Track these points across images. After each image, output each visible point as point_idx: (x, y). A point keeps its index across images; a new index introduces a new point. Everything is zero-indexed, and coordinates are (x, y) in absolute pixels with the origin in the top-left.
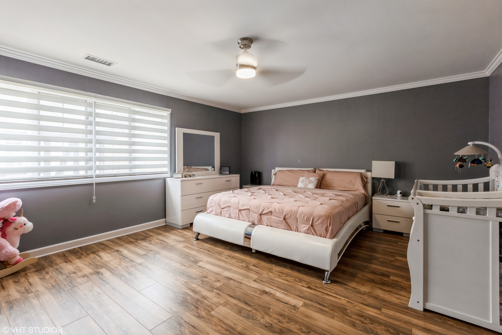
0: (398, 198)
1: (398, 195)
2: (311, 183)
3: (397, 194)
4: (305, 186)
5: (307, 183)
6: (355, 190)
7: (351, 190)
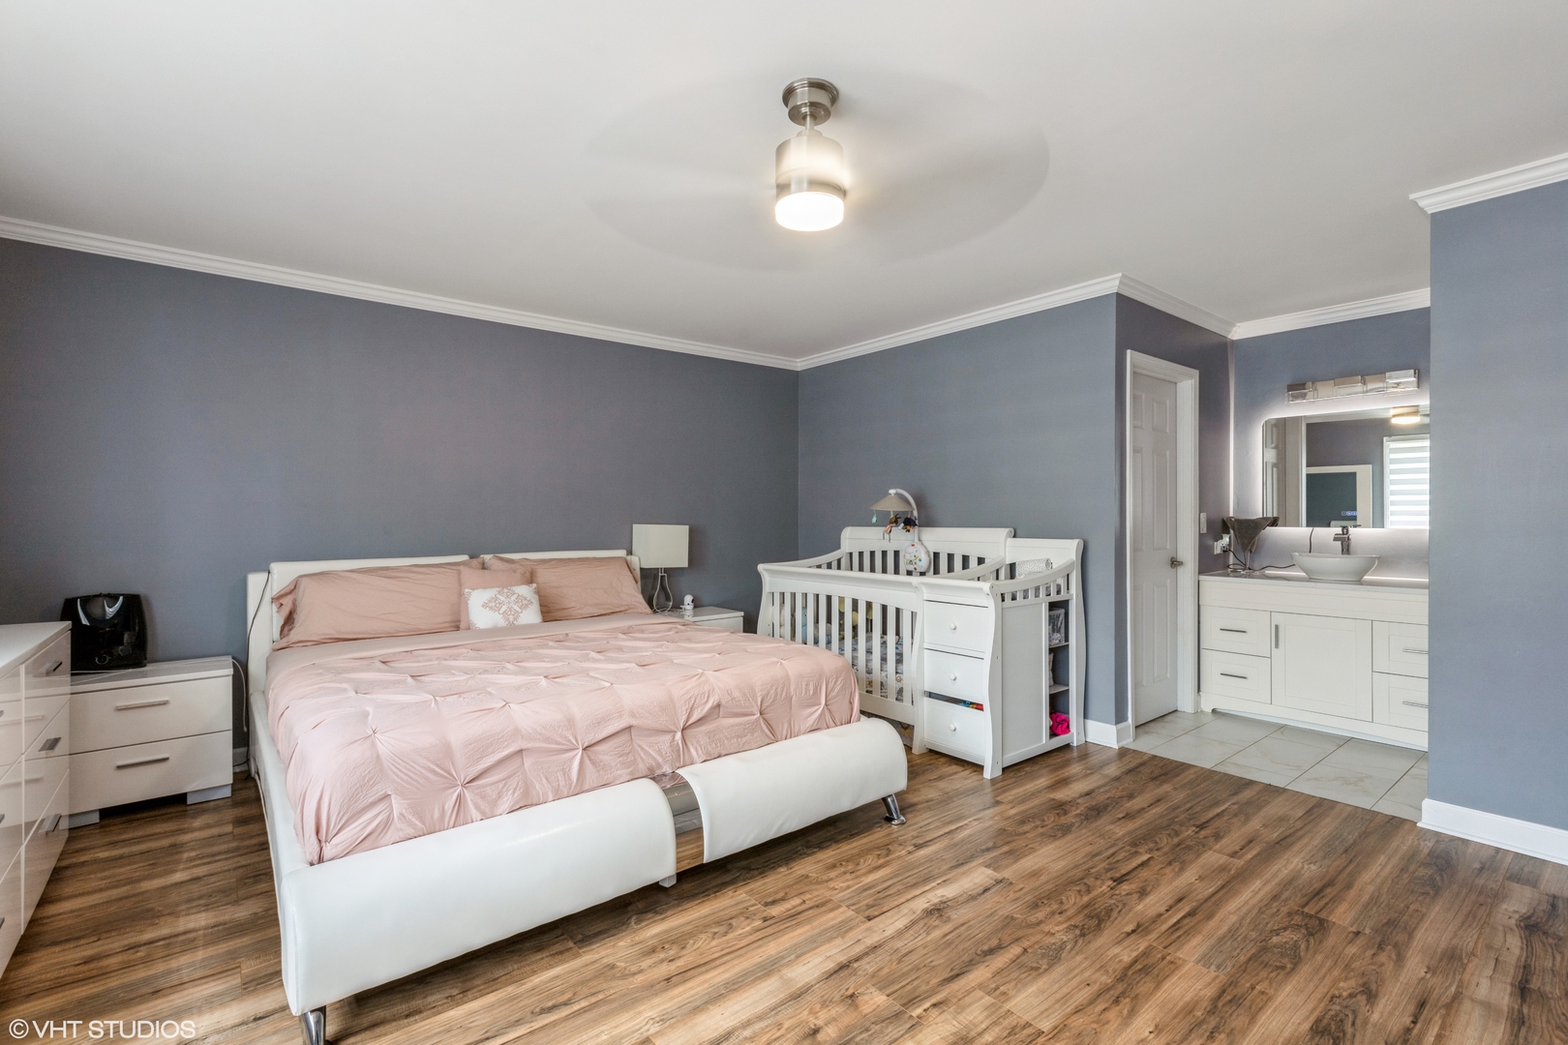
0: (688, 613)
1: (688, 607)
2: (527, 605)
3: (683, 604)
4: (508, 620)
5: (516, 607)
6: (626, 607)
7: (618, 610)
